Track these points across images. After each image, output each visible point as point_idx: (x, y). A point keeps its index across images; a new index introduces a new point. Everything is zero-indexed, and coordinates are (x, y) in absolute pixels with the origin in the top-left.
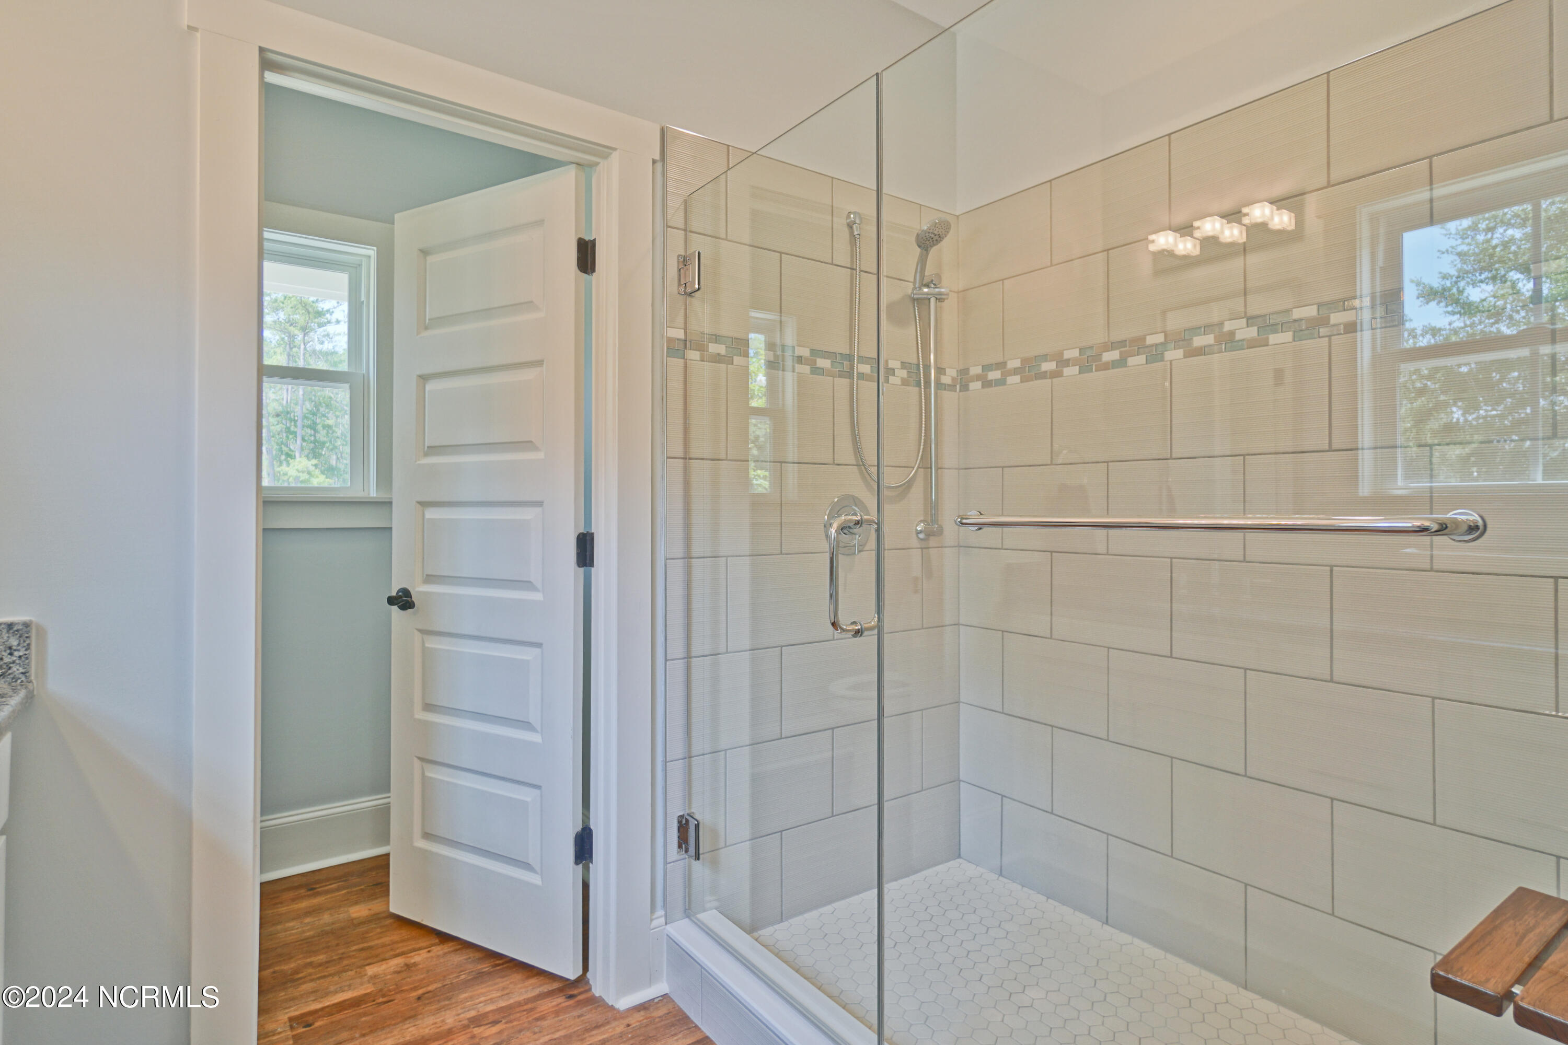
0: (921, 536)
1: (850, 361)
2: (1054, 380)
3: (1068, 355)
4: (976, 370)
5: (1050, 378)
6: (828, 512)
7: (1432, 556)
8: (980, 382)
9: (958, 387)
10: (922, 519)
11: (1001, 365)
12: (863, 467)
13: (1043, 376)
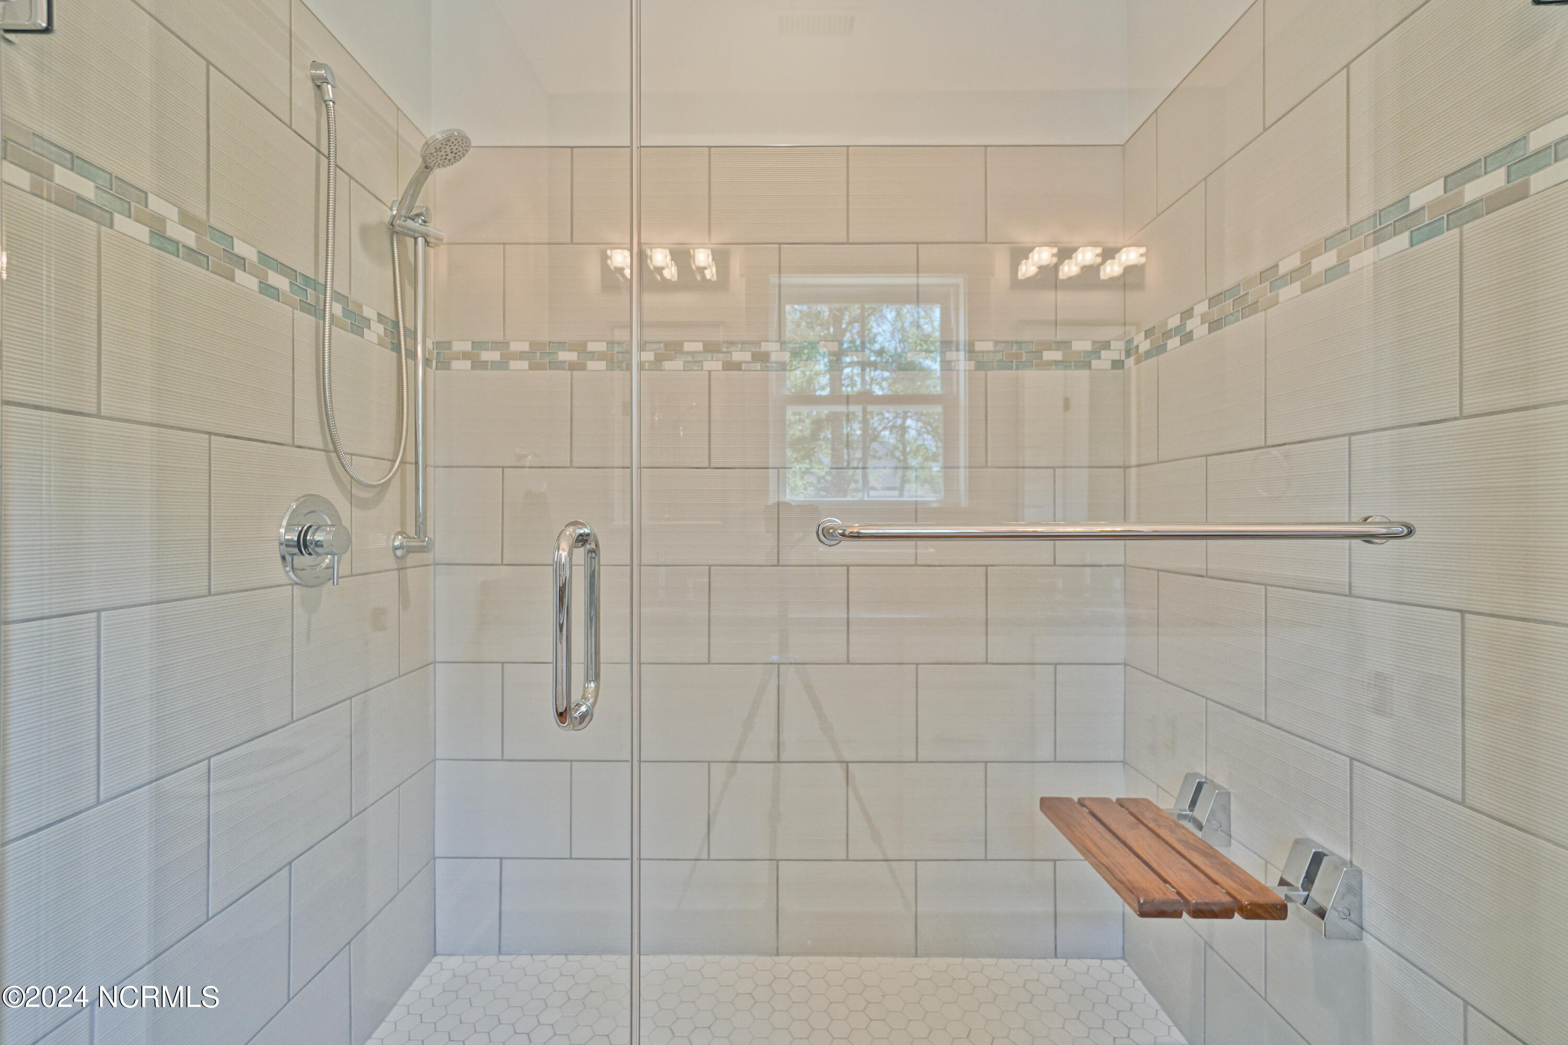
0: (399, 553)
1: (315, 290)
2: (575, 372)
3: (591, 347)
4: (459, 346)
5: (569, 370)
6: (284, 523)
7: (916, 554)
8: (470, 362)
9: (434, 362)
10: (399, 530)
11: (501, 345)
12: (333, 455)
13: (555, 365)
